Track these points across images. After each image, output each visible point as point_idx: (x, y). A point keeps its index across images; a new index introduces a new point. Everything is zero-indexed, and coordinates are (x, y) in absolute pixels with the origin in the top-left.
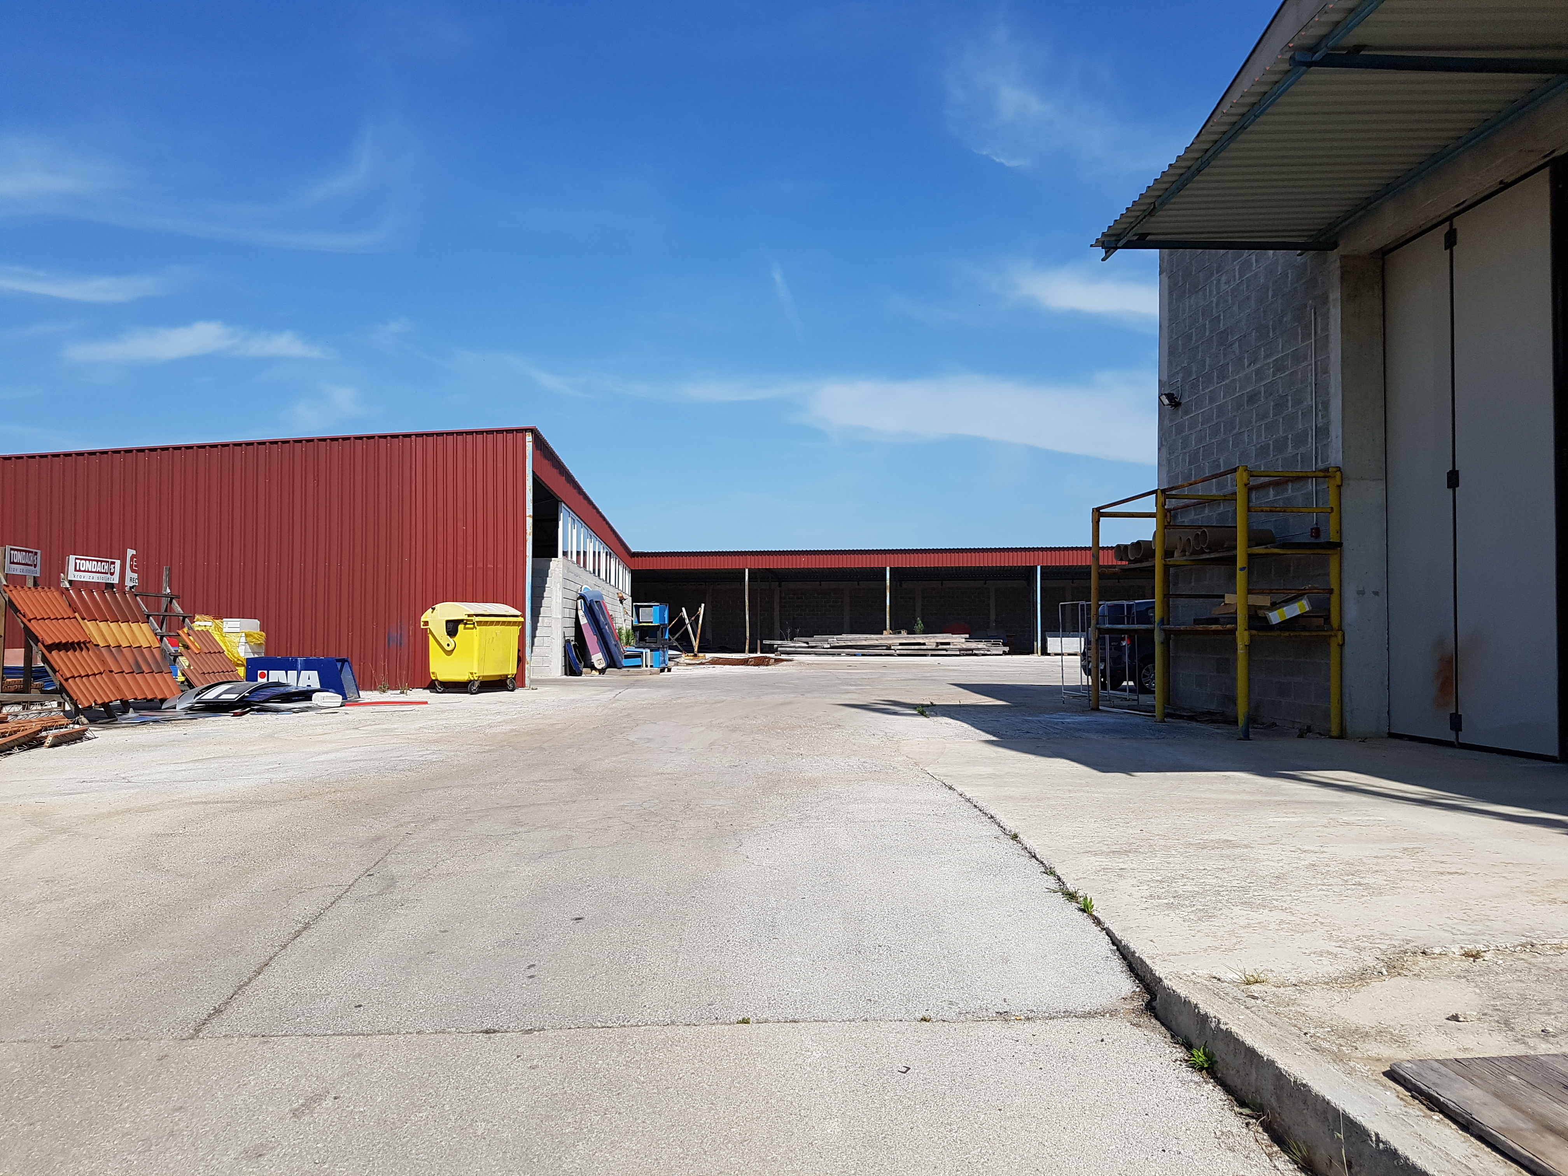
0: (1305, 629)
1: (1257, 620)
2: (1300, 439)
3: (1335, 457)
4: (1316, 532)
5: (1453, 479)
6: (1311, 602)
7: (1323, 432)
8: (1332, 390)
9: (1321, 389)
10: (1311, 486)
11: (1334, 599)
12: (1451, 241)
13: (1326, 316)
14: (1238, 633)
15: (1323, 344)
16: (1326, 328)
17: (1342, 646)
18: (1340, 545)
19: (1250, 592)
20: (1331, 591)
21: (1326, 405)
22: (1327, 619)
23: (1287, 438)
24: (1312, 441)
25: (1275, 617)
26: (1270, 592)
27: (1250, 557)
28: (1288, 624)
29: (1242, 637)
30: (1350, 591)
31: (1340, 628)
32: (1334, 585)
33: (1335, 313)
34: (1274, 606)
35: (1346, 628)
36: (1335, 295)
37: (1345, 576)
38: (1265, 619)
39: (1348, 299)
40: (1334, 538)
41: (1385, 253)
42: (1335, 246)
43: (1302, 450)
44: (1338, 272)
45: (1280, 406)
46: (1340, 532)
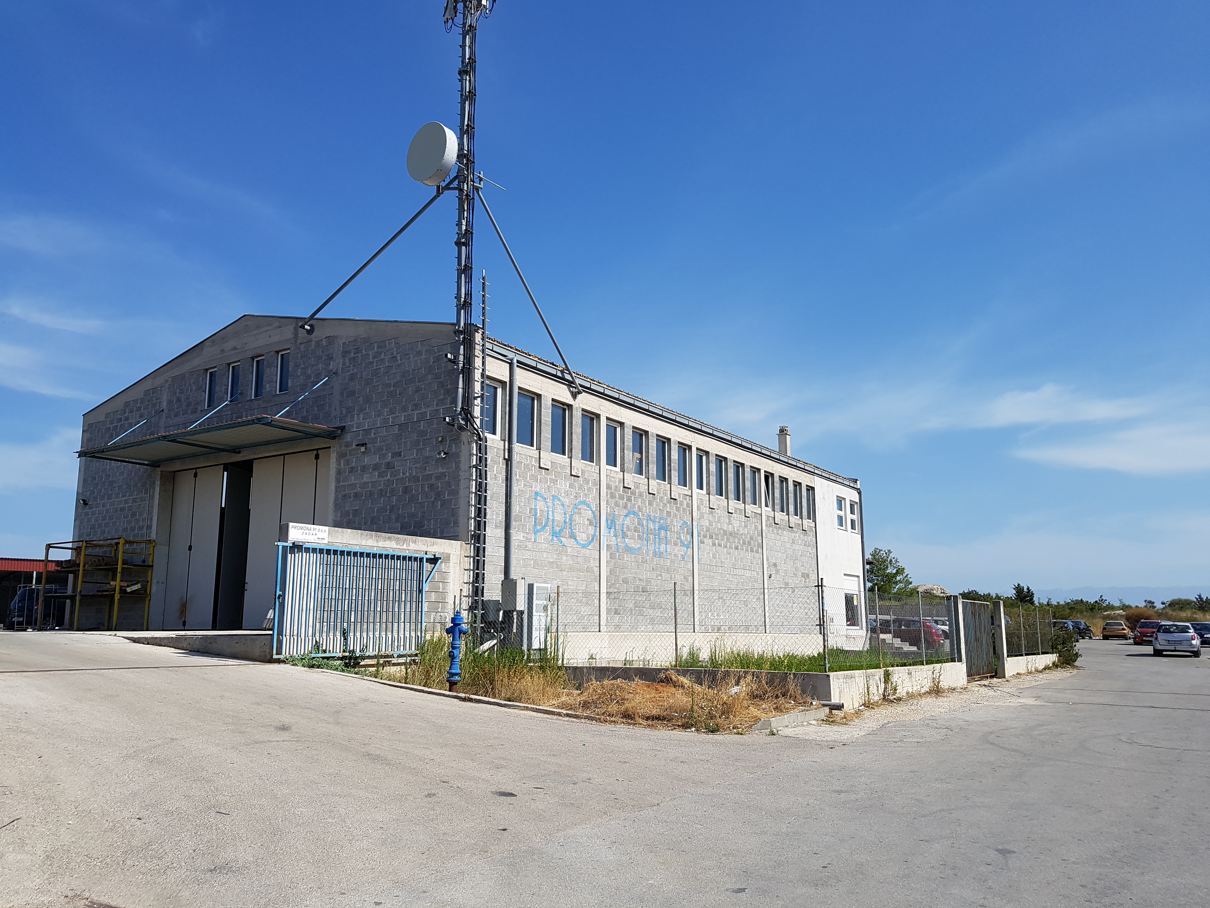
0: (138, 594)
1: (123, 591)
2: (140, 528)
3: (153, 536)
4: (144, 561)
5: (190, 548)
6: (141, 585)
7: (149, 527)
8: (154, 514)
9: (150, 513)
10: (143, 545)
11: (149, 584)
12: (196, 475)
13: (154, 488)
14: (115, 595)
15: (152, 497)
16: (154, 493)
17: (150, 600)
18: (152, 566)
19: (121, 581)
20: (148, 582)
21: (151, 519)
22: (146, 591)
23: (135, 527)
24: (145, 530)
25: (129, 590)
26: (126, 581)
27: (122, 568)
28: (133, 592)
29: (117, 596)
30: (154, 581)
31: (150, 594)
32: (149, 580)
33: (157, 489)
34: (128, 586)
35: (151, 594)
36: (158, 483)
37: (153, 578)
38: (125, 590)
39: (162, 485)
40: (151, 564)
41: (175, 472)
42: (159, 466)
43: (141, 532)
44: (160, 476)
45: (134, 515)
46: (153, 561)
